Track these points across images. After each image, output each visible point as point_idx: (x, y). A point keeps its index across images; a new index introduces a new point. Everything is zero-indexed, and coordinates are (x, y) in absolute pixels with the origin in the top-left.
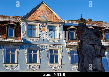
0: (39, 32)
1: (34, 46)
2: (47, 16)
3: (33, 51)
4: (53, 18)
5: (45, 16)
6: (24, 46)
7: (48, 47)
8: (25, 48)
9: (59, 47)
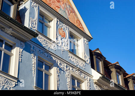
0: (57, 35)
1: (47, 56)
2: (69, 14)
3: (44, 66)
4: (77, 22)
5: (67, 12)
6: (31, 47)
7: (69, 69)
8: (33, 52)
9: (84, 77)
